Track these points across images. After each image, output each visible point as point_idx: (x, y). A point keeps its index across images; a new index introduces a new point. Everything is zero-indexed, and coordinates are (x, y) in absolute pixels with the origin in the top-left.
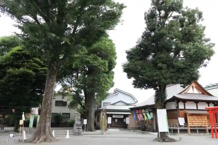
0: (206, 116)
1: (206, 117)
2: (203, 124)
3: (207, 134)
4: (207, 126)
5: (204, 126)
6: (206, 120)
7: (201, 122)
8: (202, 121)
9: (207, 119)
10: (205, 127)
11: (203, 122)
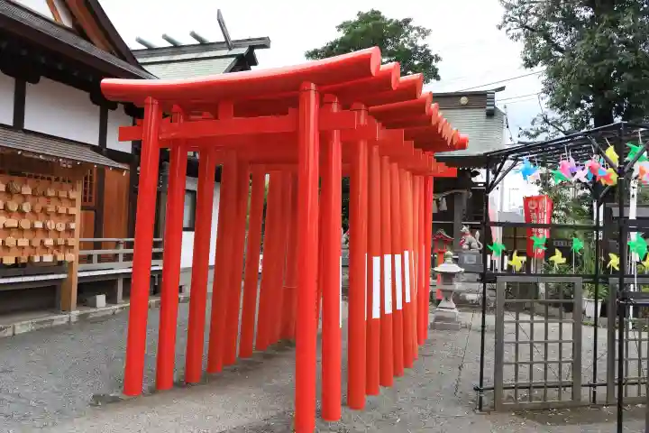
0: (80, 186)
1: (77, 195)
2: (49, 242)
3: (60, 319)
4: (71, 257)
5: (48, 258)
6: (76, 211)
7: (33, 229)
8: (39, 225)
9: (83, 208)
10: (61, 263)
11: (45, 230)
